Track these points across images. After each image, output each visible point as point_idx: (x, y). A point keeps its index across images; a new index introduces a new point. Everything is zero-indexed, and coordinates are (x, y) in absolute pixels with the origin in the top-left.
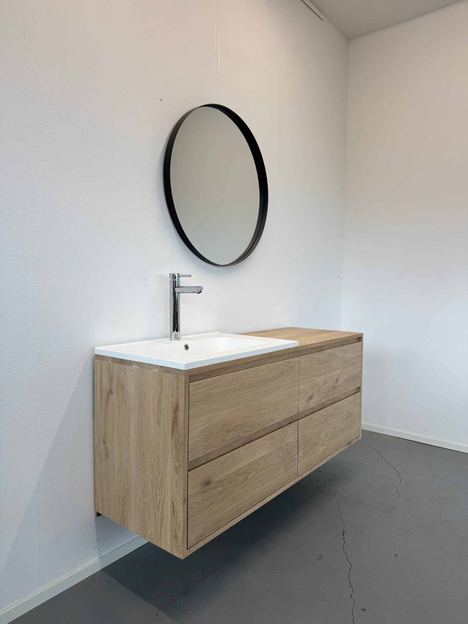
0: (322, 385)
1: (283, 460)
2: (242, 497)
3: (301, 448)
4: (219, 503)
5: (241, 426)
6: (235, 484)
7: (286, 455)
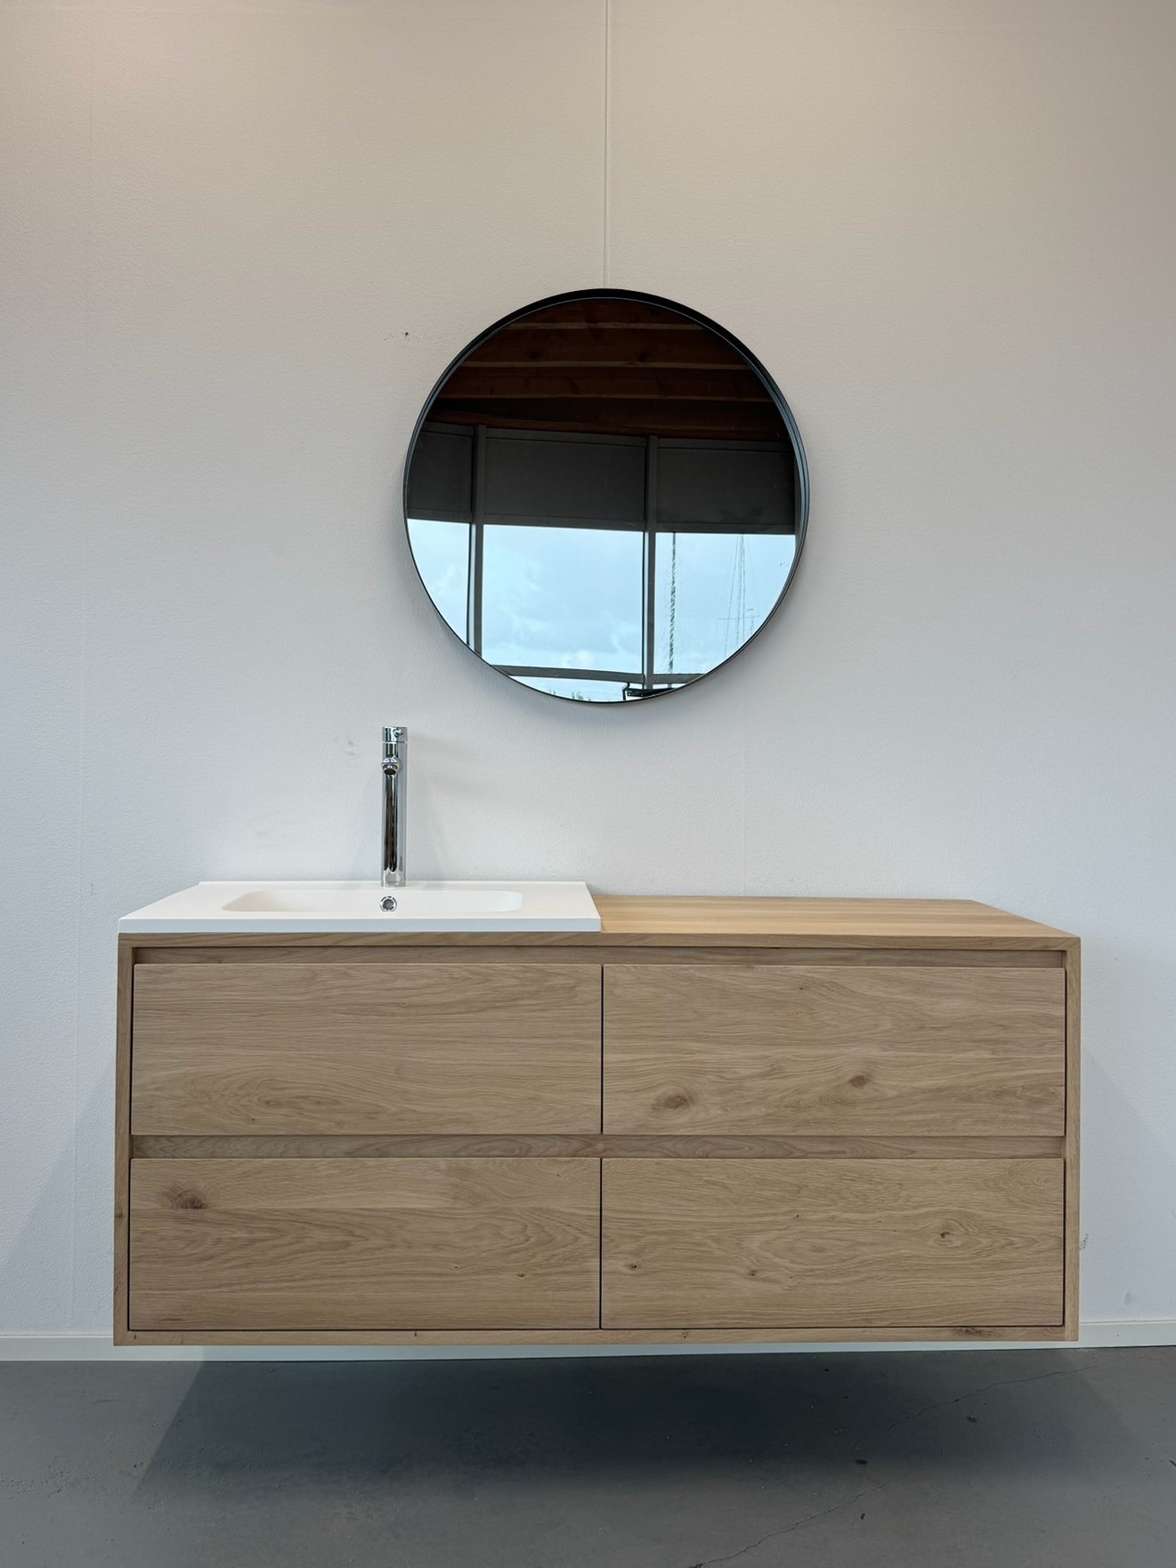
0: (750, 1077)
1: (517, 1251)
2: (323, 1285)
3: (617, 1247)
4: (235, 1267)
5: (318, 1103)
6: (297, 1242)
7: (532, 1240)
